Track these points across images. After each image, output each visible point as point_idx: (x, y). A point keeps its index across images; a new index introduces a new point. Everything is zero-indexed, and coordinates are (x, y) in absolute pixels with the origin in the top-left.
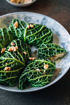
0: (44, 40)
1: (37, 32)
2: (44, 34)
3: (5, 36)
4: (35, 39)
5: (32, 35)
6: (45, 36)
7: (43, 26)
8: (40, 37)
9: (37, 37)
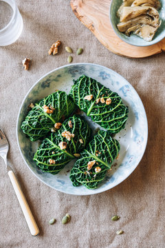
0: (112, 125)
1: (106, 112)
2: (115, 117)
3: (61, 107)
4: (100, 121)
5: (98, 114)
6: (116, 121)
7: (119, 105)
8: (108, 120)
9: (104, 120)
